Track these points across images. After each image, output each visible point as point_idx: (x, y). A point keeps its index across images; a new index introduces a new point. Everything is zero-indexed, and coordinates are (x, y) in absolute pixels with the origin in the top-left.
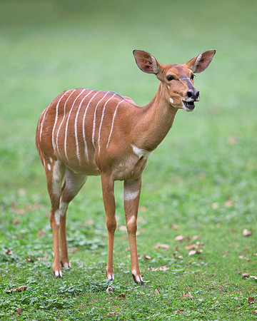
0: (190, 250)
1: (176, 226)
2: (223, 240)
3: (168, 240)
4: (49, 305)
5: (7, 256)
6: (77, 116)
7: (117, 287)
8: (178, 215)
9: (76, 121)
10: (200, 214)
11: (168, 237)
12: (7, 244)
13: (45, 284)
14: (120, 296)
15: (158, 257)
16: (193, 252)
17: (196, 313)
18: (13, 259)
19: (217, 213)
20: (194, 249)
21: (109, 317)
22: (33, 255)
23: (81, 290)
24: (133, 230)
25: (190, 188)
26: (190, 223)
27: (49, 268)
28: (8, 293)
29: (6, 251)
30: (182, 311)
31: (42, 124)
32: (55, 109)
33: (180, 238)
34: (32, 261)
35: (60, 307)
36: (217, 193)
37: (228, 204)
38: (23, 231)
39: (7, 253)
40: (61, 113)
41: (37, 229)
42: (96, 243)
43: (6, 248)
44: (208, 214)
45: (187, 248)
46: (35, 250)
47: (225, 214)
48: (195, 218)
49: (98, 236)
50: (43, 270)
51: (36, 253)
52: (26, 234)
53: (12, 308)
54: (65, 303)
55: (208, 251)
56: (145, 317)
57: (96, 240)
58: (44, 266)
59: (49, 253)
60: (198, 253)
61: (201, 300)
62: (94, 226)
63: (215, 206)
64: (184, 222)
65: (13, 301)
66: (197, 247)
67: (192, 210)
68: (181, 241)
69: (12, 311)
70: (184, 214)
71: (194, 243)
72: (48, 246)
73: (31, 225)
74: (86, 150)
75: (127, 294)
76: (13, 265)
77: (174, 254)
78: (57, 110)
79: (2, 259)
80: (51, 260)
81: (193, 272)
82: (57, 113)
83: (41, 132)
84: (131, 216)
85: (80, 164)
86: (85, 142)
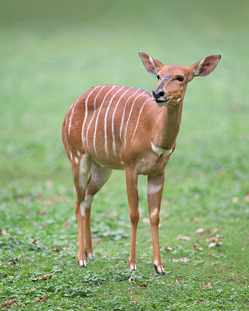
0: (210, 242)
1: (196, 219)
2: (242, 233)
3: (189, 233)
4: (73, 293)
5: (34, 245)
6: (107, 110)
7: (139, 277)
8: (200, 209)
9: (106, 115)
10: (220, 208)
11: (189, 229)
12: (34, 234)
13: (70, 273)
14: (142, 286)
15: (179, 248)
16: (213, 245)
17: (215, 303)
18: (39, 249)
19: (237, 207)
20: (214, 241)
21: (131, 305)
22: (58, 245)
23: (105, 279)
24: (156, 222)
25: (212, 183)
26: (211, 216)
27: (74, 258)
28: (34, 281)
29: (33, 240)
30: (201, 301)
32: (84, 104)
33: (200, 230)
34: (58, 251)
35: (83, 295)
36: (237, 187)
37: (247, 199)
38: (50, 221)
39: (34, 243)
40: (91, 108)
41: (63, 219)
42: (119, 234)
43: (32, 238)
44: (228, 208)
45: (207, 240)
46: (61, 240)
47: (244, 208)
48: (216, 211)
49: (121, 227)
50: (68, 260)
51: (61, 243)
52: (52, 224)
53: (37, 295)
54: (88, 291)
55: (228, 244)
56: (166, 306)
57: (120, 231)
58: (69, 255)
59: (74, 243)
60: (218, 245)
61: (220, 291)
62: (118, 218)
63: (235, 200)
64: (205, 215)
65: (38, 289)
66: (216, 240)
67: (212, 204)
68: (201, 233)
69: (38, 299)
70: (205, 208)
71: (214, 235)
72: (73, 236)
73: (57, 216)
74: (114, 144)
75: (149, 284)
76: (39, 254)
77: (195, 246)
78: (86, 105)
79: (29, 248)
80: (75, 250)
81: (213, 264)
82: (87, 108)
83: (70, 126)
84: (154, 209)
85: (107, 158)
86: (113, 136)
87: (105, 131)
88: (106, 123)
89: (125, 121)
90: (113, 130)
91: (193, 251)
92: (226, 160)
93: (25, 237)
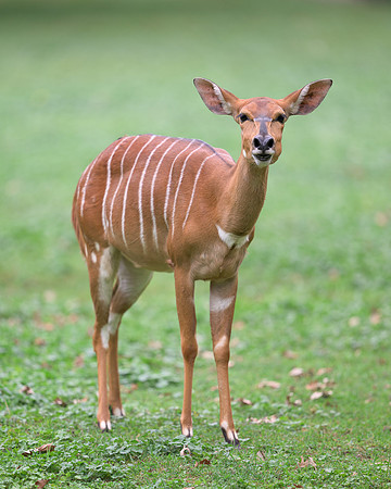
0: (313, 391)
1: (291, 353)
2: (365, 376)
3: (278, 375)
4: (90, 474)
5: (25, 396)
6: (143, 177)
7: (197, 448)
8: (296, 336)
9: (141, 184)
10: (330, 335)
11: (279, 370)
12: (26, 378)
13: (84, 441)
14: (201, 463)
15: (263, 401)
16: (317, 395)
18: (34, 402)
19: (357, 333)
20: (319, 389)
22: (65, 395)
23: (141, 451)
24: (224, 358)
25: (315, 294)
26: (314, 349)
27: (91, 416)
28: (26, 455)
29: (24, 388)
30: (299, 487)
31: (84, 189)
32: (106, 166)
33: (297, 371)
34: (64, 405)
35: (106, 477)
36: (357, 301)
37: (374, 320)
38: (51, 357)
39: (25, 392)
40: (116, 173)
41: (72, 353)
42: (165, 378)
43: (23, 384)
44: (342, 334)
45: (309, 388)
46: (70, 387)
47: (369, 335)
48: (323, 340)
49: (168, 366)
50: (81, 420)
51: (71, 393)
52: (55, 362)
53: (32, 478)
54: (114, 471)
55: (342, 394)
57: (166, 373)
58: (83, 413)
59: (91, 393)
60: (325, 396)
61: (329, 470)
62: (163, 352)
63: (354, 322)
64: (304, 347)
65: (33, 468)
66: (324, 387)
67: (317, 328)
68: (299, 377)
69: (32, 484)
70: (304, 335)
71: (320, 380)
72: (89, 382)
73: (64, 348)
74: (155, 231)
75: (213, 459)
76: (34, 410)
77: (288, 398)
78: (109, 168)
79: (17, 401)
80: (93, 404)
81: (318, 426)
82: (109, 172)
83: (83, 202)
84: (220, 336)
85: (145, 253)
86: (154, 218)
87: (141, 211)
88: (140, 197)
89: (172, 194)
90: (152, 209)
91: (286, 406)
92: (339, 257)
93: (11, 383)
